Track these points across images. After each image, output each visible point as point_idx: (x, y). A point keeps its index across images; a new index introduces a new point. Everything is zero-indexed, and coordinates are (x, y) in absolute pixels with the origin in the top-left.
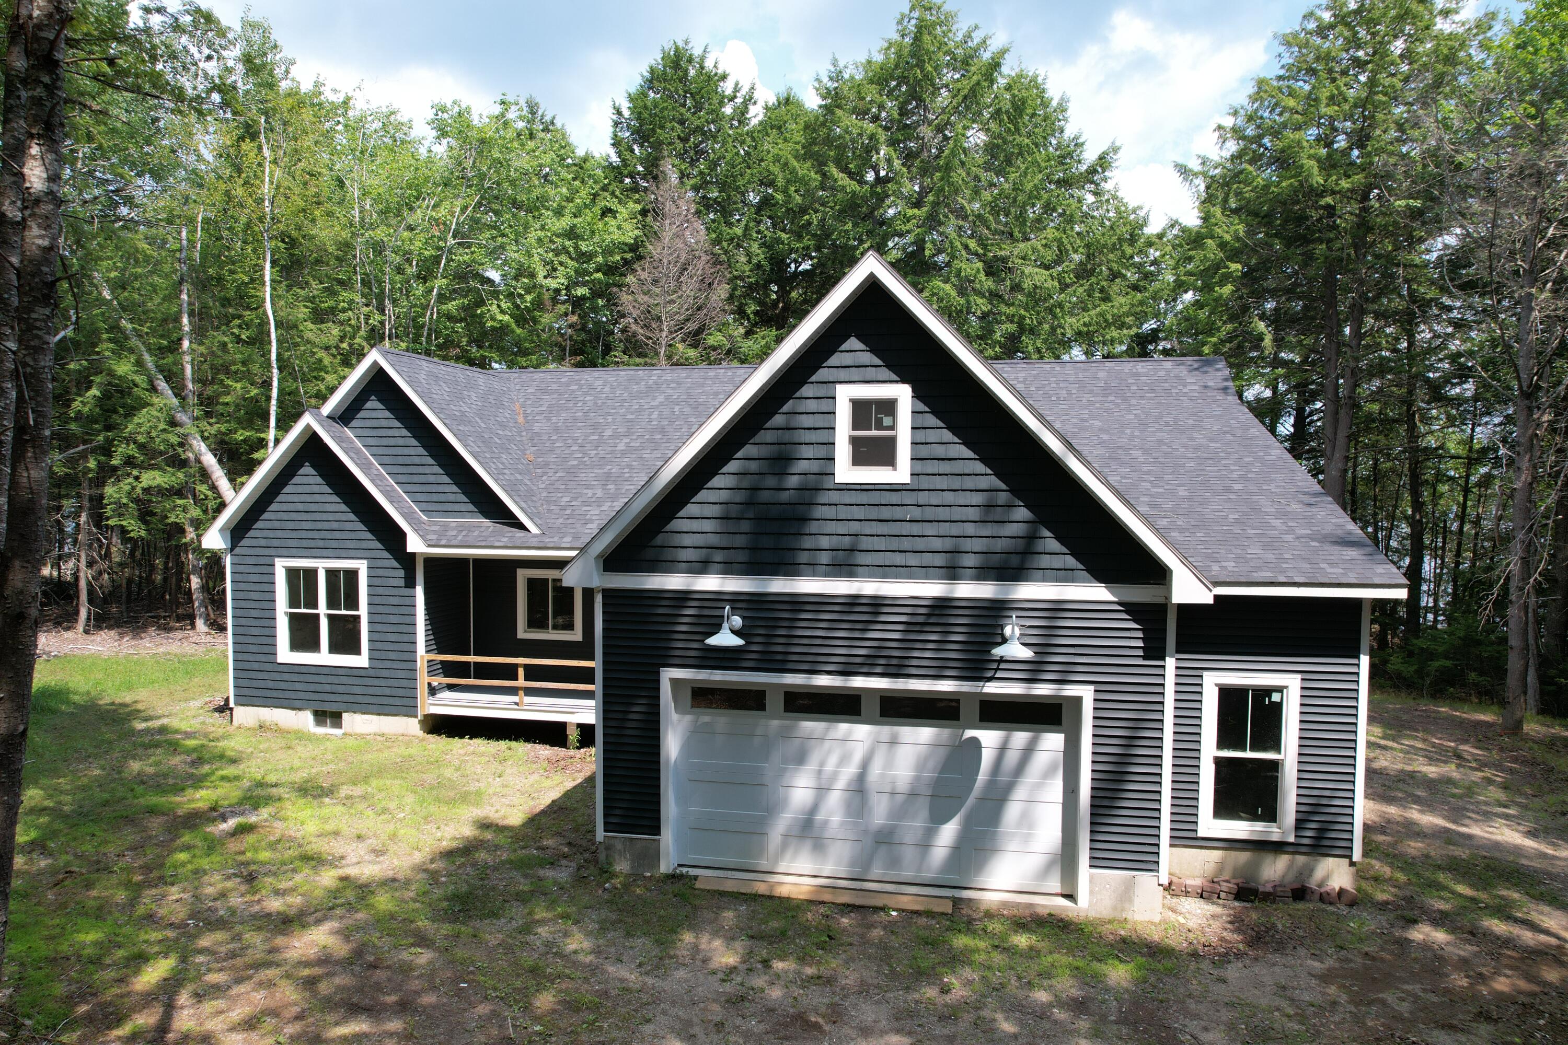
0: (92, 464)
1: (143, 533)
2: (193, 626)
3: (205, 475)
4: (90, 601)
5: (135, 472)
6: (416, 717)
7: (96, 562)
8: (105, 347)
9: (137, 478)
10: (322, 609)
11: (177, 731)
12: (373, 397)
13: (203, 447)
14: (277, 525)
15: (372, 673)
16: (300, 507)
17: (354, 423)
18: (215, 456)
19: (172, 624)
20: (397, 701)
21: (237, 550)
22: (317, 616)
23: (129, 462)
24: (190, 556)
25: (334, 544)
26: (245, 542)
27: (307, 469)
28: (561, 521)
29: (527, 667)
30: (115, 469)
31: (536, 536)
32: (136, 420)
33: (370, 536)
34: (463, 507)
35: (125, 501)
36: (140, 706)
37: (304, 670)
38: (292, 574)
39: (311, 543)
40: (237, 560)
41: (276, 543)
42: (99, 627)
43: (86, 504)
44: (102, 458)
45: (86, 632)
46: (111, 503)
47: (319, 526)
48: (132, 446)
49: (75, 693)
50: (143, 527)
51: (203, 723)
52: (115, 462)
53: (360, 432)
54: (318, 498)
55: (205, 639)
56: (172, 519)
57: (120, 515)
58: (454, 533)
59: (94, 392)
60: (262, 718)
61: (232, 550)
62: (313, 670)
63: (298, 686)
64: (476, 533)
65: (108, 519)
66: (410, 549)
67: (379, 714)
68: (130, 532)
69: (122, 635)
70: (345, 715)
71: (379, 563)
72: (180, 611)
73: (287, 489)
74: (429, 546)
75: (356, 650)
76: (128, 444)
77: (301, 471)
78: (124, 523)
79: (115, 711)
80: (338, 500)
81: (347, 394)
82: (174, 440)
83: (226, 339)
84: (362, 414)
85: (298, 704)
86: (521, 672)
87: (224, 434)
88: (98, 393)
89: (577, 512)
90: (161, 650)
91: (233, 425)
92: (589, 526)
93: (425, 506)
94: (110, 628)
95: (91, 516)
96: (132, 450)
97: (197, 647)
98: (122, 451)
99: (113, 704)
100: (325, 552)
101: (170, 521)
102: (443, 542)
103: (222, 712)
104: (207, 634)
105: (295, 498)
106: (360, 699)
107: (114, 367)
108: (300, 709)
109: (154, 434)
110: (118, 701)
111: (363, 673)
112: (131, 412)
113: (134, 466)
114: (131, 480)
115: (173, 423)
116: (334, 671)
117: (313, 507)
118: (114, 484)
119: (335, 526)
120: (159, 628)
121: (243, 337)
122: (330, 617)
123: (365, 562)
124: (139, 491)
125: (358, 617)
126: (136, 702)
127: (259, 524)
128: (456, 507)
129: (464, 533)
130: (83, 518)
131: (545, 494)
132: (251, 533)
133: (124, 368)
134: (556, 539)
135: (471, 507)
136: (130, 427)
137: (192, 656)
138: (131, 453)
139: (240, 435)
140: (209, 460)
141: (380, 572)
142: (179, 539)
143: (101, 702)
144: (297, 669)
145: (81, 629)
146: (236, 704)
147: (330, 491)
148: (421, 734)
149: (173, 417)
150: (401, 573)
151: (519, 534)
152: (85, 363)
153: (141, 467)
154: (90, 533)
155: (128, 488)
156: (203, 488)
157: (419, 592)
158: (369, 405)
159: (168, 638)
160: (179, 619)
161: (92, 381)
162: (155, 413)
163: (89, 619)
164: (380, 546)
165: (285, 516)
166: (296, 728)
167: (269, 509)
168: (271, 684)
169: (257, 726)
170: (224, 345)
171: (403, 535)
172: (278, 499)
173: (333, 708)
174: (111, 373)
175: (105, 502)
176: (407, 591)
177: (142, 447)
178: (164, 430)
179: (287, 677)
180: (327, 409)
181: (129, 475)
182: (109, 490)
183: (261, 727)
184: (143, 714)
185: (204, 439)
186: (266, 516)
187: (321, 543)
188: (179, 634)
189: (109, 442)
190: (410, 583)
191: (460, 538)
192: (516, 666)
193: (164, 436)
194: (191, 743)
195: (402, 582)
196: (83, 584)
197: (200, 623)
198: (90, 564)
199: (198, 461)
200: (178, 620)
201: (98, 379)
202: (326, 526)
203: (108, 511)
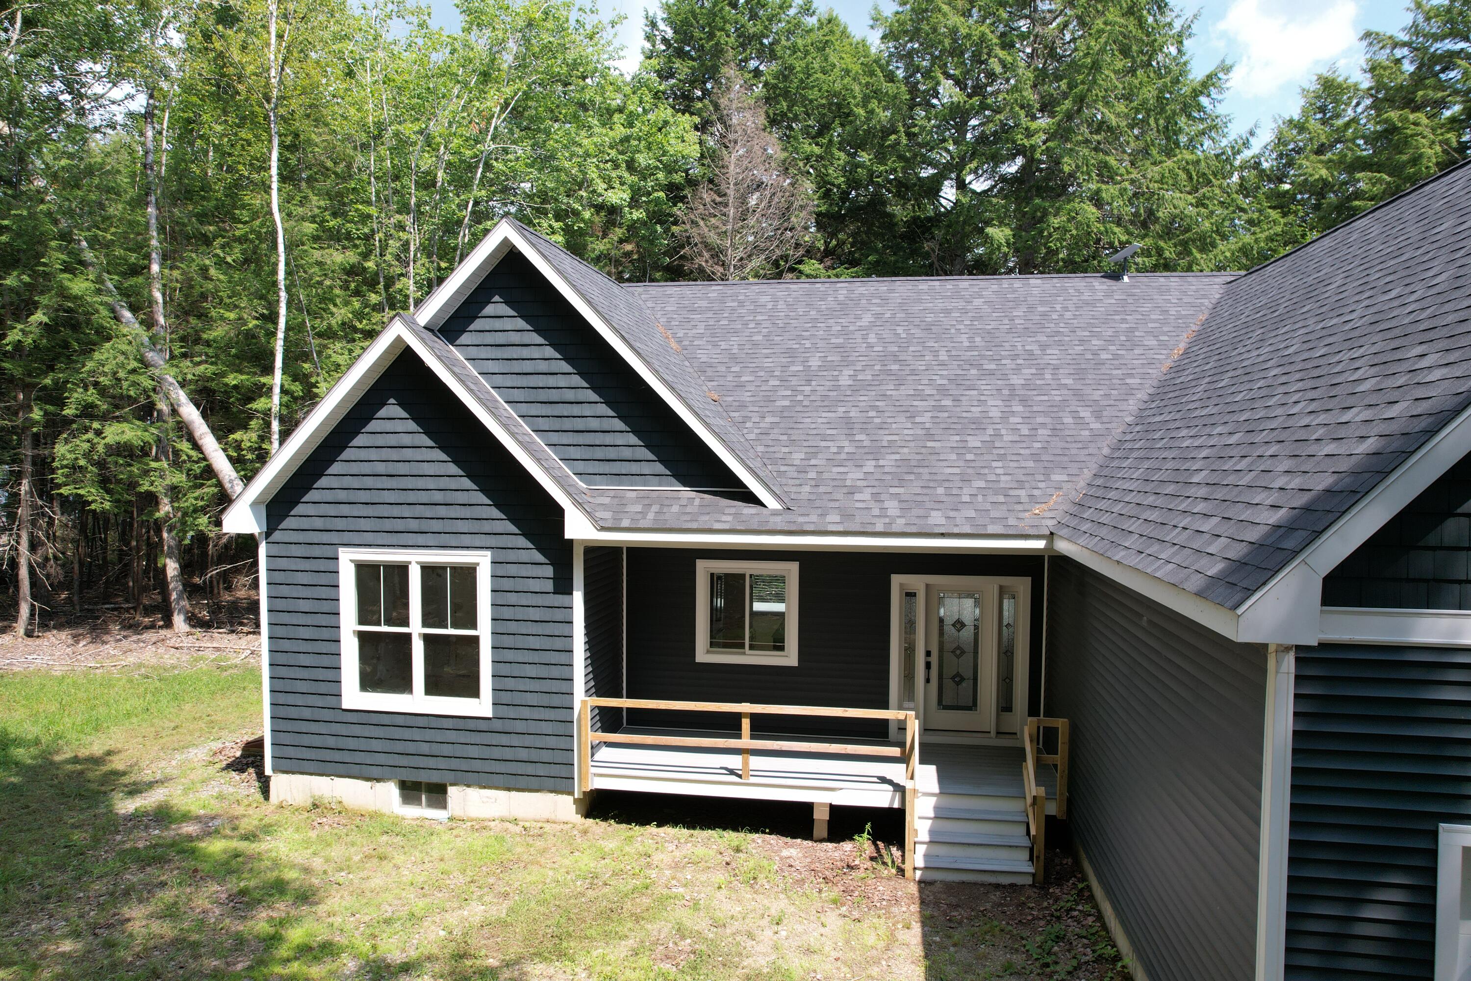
0: (37, 414)
1: (107, 505)
2: (169, 624)
3: (184, 430)
4: (34, 596)
5: (96, 425)
6: (571, 793)
7: (43, 544)
8: (55, 258)
9: (98, 433)
10: (416, 627)
11: (186, 817)
12: (497, 298)
13: (181, 396)
14: (342, 496)
15: (498, 725)
16: (381, 468)
17: (465, 339)
18: (198, 406)
19: (139, 618)
20: (541, 770)
21: (277, 536)
22: (408, 637)
23: (88, 411)
24: (165, 535)
25: (436, 526)
26: (288, 523)
27: (392, 409)
28: (807, 489)
29: (754, 717)
30: (67, 422)
31: (775, 513)
32: (97, 355)
33: (495, 513)
34: (646, 468)
35: (82, 462)
36: (118, 764)
37: (386, 720)
38: (366, 572)
39: (399, 525)
40: (276, 550)
41: (340, 524)
42: (44, 626)
43: (28, 467)
44: (50, 408)
45: (29, 634)
46: (63, 467)
47: (412, 497)
48: (91, 390)
49: (18, 742)
50: (107, 497)
51: (220, 797)
52: (68, 411)
53: (474, 352)
54: (408, 454)
55: (187, 642)
56: (145, 487)
57: (75, 482)
58: (639, 508)
59: (39, 317)
60: (317, 793)
61: (268, 534)
62: (400, 721)
63: (376, 745)
64: (675, 509)
65: (59, 486)
66: (569, 533)
67: (509, 789)
68: (90, 503)
69: (76, 638)
70: (452, 791)
71: (512, 556)
72: (146, 602)
73: (359, 440)
74: (603, 529)
75: (474, 692)
76: (86, 388)
77: (383, 412)
78: (81, 492)
79: (81, 773)
80: (444, 457)
81: (458, 292)
82: (148, 383)
83: (207, 262)
84: (477, 324)
85: (375, 771)
86: (746, 724)
87: (210, 379)
88: (45, 319)
89: (826, 476)
90: (131, 659)
91: (221, 367)
92: (857, 496)
93: (581, 466)
94: (59, 627)
95: (33, 484)
96: (91, 395)
97: (178, 654)
98: (76, 397)
99: (76, 760)
100: (421, 539)
101: (142, 489)
102: (625, 523)
103: (242, 770)
104: (189, 634)
105: (373, 454)
106: (477, 765)
107: (67, 283)
108: (378, 780)
109: (122, 374)
110: (83, 753)
111: (483, 726)
112: (88, 348)
113: (92, 417)
114: (90, 435)
115: (145, 364)
116: (435, 723)
117: (402, 468)
118: (67, 441)
119: (438, 497)
120: (124, 628)
121: (229, 259)
122: (427, 638)
123: (488, 553)
124: (101, 448)
125: (475, 640)
126: (109, 753)
127: (312, 496)
128: (634, 468)
129: (655, 508)
130: (25, 486)
131: (760, 449)
132: (299, 509)
133: (79, 286)
134: (814, 518)
135: (659, 468)
136: (90, 365)
137: (174, 667)
138: (90, 400)
139: (232, 379)
140: (191, 413)
141: (513, 570)
142: (151, 514)
143: (57, 758)
144: (375, 719)
145: (22, 631)
146: (275, 770)
147: (431, 443)
148: (578, 819)
149: (142, 356)
150: (549, 571)
151: (749, 510)
152: (26, 278)
153: (105, 418)
154: (34, 506)
155: (86, 446)
156: (184, 446)
157: (578, 598)
158: (489, 310)
159: (139, 641)
160: (148, 611)
161: (37, 302)
162: (124, 347)
163: (32, 614)
164: (513, 529)
165: (355, 483)
166: (372, 808)
167: (330, 471)
168: (331, 742)
169: (308, 804)
170: (204, 270)
171: (559, 512)
172: (344, 456)
173: (435, 778)
174: (64, 294)
175: (55, 464)
176: (560, 599)
177: (102, 391)
178: (134, 371)
179: (357, 730)
180: (426, 314)
181: (86, 430)
182: (61, 449)
183: (315, 806)
184: (126, 780)
185: (183, 385)
186: (323, 482)
187: (414, 525)
188: (150, 636)
189: (60, 387)
190: (563, 586)
191: (651, 516)
192: (738, 717)
193: (132, 377)
194: (216, 847)
195: (549, 586)
196: (24, 573)
197: (179, 620)
198: (34, 546)
199: (174, 412)
200: (147, 614)
201: (44, 300)
202: (424, 497)
203: (59, 477)
